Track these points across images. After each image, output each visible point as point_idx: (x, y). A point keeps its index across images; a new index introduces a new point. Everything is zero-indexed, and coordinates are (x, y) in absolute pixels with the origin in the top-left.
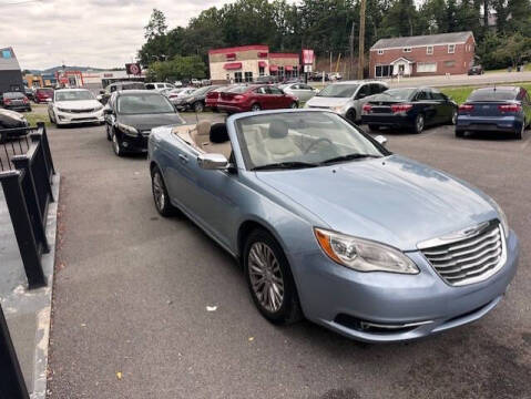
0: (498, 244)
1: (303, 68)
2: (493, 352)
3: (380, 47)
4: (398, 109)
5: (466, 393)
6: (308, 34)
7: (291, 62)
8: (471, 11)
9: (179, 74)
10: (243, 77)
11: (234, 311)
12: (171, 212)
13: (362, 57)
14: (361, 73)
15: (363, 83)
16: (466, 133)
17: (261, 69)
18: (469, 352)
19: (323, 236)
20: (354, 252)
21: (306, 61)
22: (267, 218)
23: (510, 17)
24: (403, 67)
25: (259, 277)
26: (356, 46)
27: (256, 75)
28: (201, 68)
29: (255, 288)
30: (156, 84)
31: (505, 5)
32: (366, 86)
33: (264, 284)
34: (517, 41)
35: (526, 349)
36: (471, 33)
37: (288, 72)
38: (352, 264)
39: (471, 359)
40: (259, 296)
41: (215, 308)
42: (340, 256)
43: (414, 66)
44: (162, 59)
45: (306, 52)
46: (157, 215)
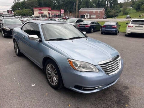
0: (119, 62)
1: (61, 14)
2: (117, 92)
3: (82, 10)
4: (87, 26)
5: (111, 105)
6: (62, 5)
7: (58, 13)
8: (104, 2)
9: (24, 14)
10: (44, 16)
11: (41, 85)
12: (20, 55)
13: (77, 12)
14: (77, 16)
15: (77, 19)
16: (104, 33)
17: (49, 14)
18: (110, 93)
19: (70, 61)
20: (80, 66)
21: (62, 13)
22: (52, 56)
23: (113, 5)
24: (87, 16)
25: (50, 74)
26: (75, 9)
27: (48, 16)
28: (31, 13)
29: (48, 78)
30: (17, 17)
31: (112, 2)
32: (78, 20)
33: (51, 77)
34: (115, 11)
35: (125, 91)
36: (104, 8)
37: (57, 15)
38: (79, 70)
39: (111, 95)
40: (49, 80)
41: (34, 85)
42: (76, 67)
43: (90, 16)
44: (19, 10)
45: (62, 10)
46: (16, 56)
